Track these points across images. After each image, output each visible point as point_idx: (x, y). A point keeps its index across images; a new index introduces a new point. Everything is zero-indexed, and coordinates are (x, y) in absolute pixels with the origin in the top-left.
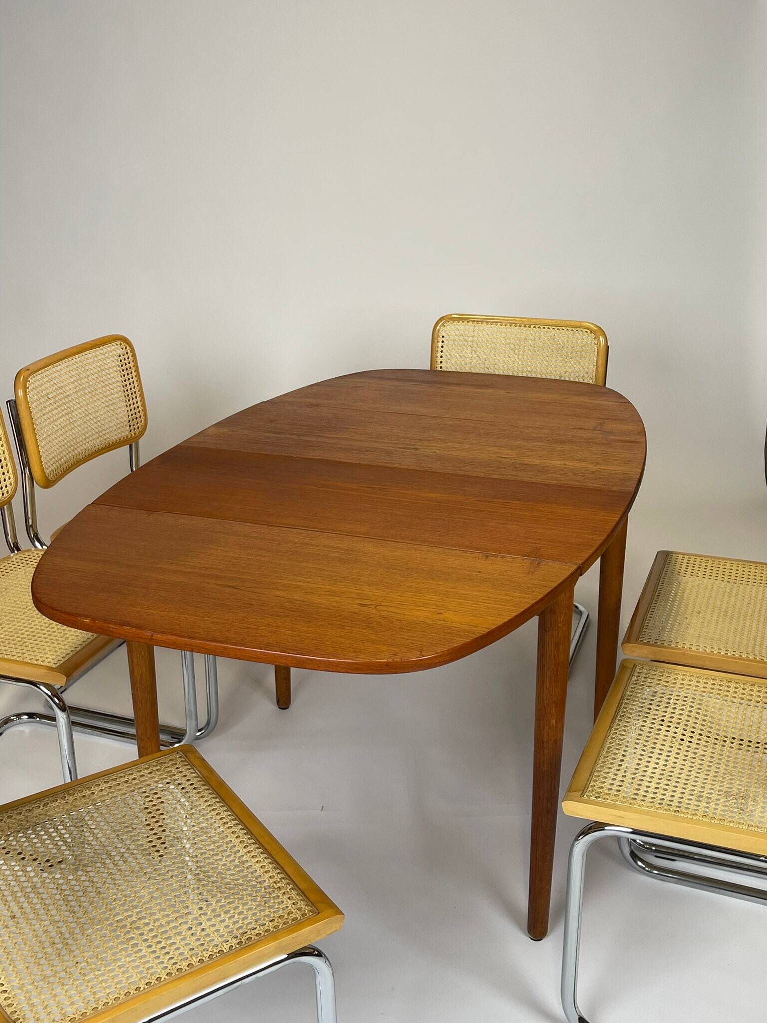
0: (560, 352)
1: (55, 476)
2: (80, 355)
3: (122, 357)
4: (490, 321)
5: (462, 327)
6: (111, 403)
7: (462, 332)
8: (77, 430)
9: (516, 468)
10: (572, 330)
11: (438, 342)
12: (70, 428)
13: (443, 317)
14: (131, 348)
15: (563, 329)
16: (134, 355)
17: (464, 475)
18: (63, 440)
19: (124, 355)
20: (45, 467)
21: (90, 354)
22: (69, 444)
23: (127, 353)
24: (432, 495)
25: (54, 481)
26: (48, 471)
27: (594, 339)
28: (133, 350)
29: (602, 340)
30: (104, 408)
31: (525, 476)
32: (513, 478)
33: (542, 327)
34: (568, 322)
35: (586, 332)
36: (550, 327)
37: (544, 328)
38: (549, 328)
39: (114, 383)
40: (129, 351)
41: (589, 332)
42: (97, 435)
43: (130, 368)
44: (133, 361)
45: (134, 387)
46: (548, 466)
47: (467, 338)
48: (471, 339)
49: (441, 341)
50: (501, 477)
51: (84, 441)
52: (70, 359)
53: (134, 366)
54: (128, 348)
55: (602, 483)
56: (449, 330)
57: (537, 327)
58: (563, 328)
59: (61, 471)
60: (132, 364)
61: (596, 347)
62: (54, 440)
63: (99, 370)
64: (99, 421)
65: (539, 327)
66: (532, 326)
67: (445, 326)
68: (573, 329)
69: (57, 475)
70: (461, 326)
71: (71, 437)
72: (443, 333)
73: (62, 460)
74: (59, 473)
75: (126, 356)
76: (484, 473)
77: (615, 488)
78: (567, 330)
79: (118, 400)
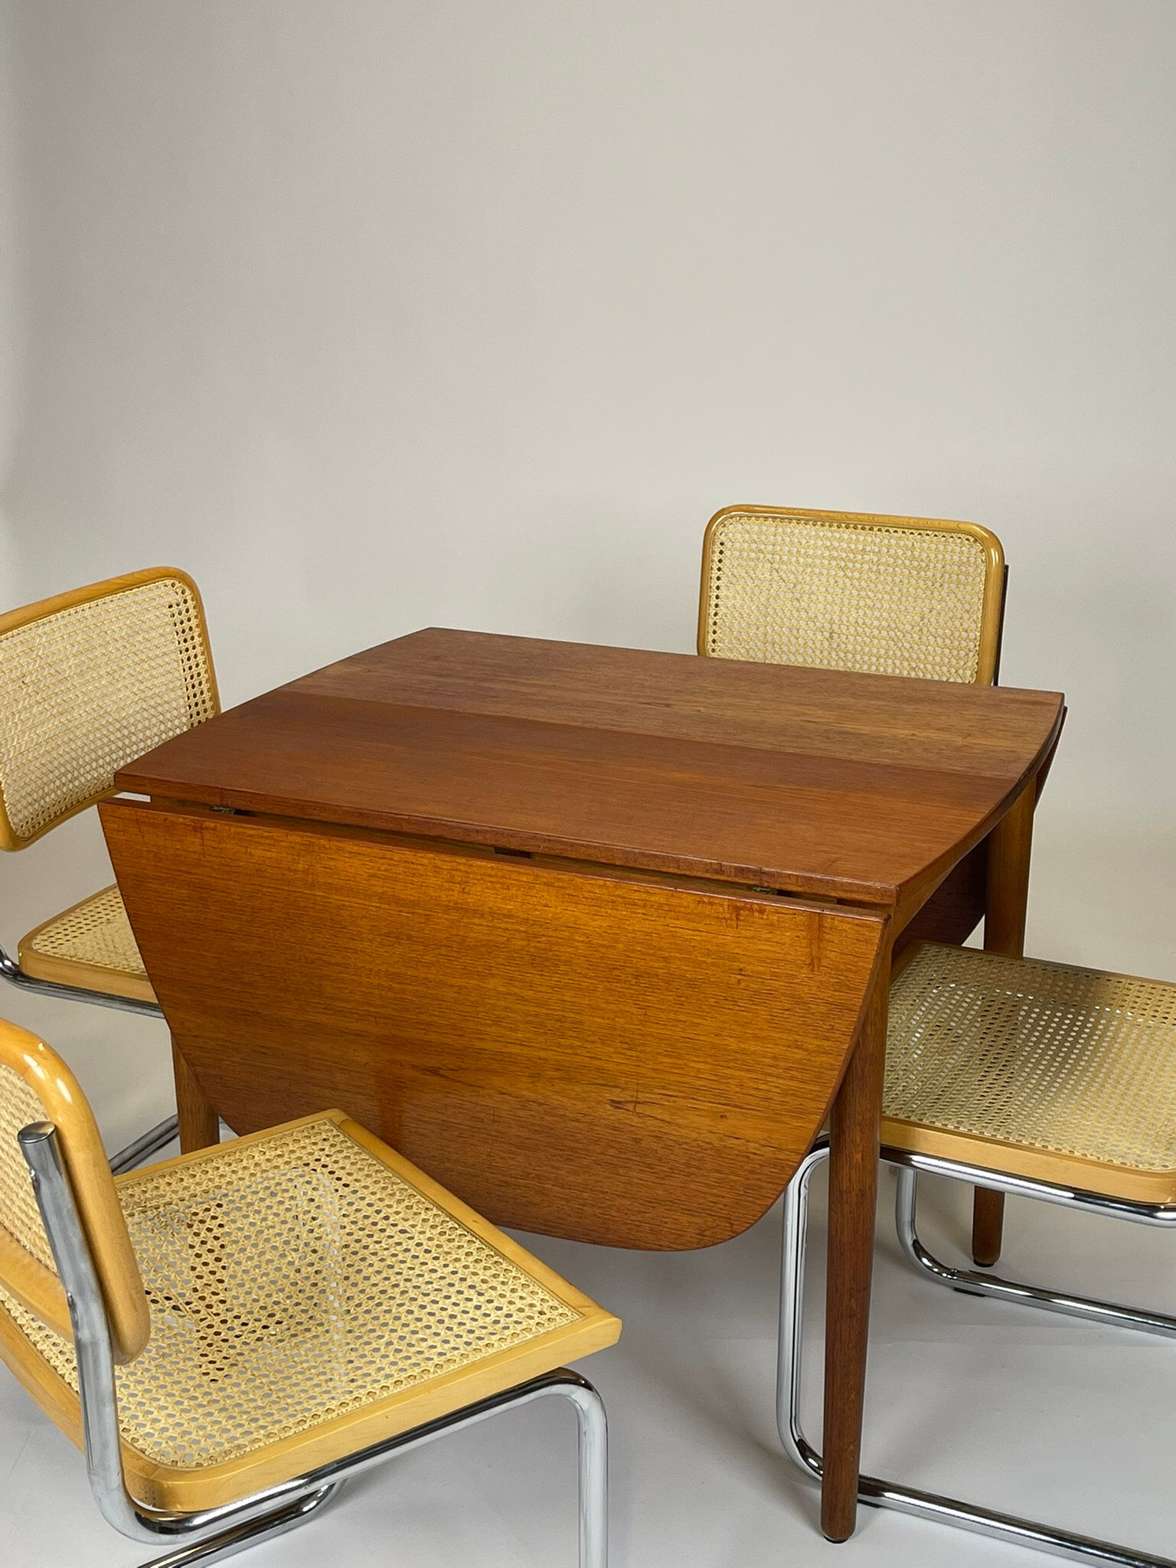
0: (923, 574)
1: (31, 830)
2: (93, 604)
3: (175, 609)
4: (803, 519)
5: (756, 528)
6: (149, 693)
7: (755, 537)
8: (79, 744)
9: (828, 738)
10: (944, 536)
11: (713, 552)
12: (66, 739)
13: (723, 510)
14: (194, 594)
15: (927, 535)
16: (199, 606)
17: (735, 747)
18: (51, 763)
19: (178, 605)
20: (9, 813)
21: (112, 603)
22: (63, 770)
23: (185, 602)
24: (677, 775)
25: (29, 838)
26: (16, 821)
27: (981, 552)
28: (197, 598)
29: (995, 555)
30: (136, 703)
31: (840, 752)
32: (819, 753)
33: (892, 530)
34: (936, 524)
35: (967, 540)
36: (906, 530)
37: (896, 532)
38: (904, 532)
39: (157, 656)
40: (189, 598)
41: (972, 540)
42: (121, 753)
43: (191, 629)
44: (196, 617)
45: (197, 666)
46: (883, 737)
47: (762, 547)
48: (770, 548)
49: (717, 551)
50: (798, 751)
51: (94, 765)
52: (72, 611)
53: (197, 626)
54: (188, 592)
55: (968, 765)
56: (733, 533)
57: (883, 529)
58: (928, 532)
59: (44, 820)
60: (194, 622)
61: (983, 567)
62: (31, 761)
63: (129, 632)
64: (125, 727)
65: (887, 531)
66: (876, 529)
67: (725, 526)
68: (944, 533)
69: (34, 827)
70: (754, 526)
71: (67, 757)
72: (723, 538)
73: (47, 799)
74: (39, 823)
75: (183, 607)
76: (772, 744)
77: (988, 774)
78: (936, 536)
79: (164, 688)
